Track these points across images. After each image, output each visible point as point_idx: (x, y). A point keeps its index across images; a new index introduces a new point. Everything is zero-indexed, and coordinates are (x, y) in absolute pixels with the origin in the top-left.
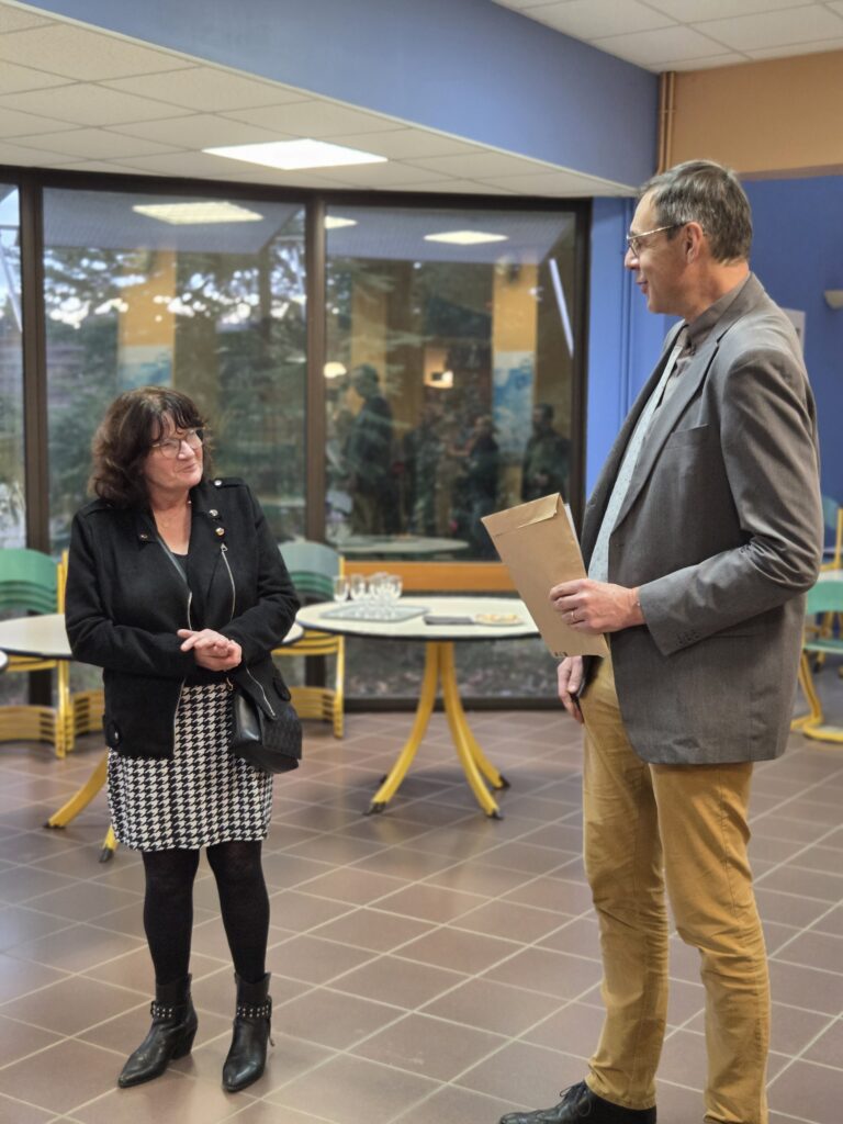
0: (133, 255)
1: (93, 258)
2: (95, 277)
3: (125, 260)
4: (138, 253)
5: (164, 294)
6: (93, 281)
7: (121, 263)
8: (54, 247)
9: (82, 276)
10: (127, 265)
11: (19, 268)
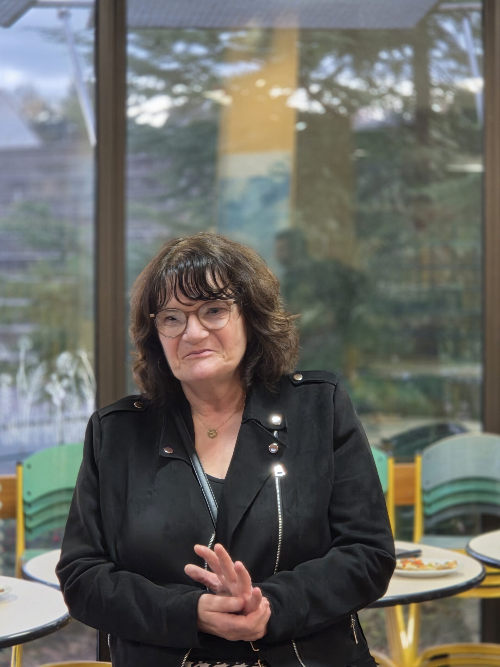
0: (242, 34)
1: (192, 40)
2: (192, 66)
3: (232, 40)
4: (248, 29)
5: (283, 86)
6: (187, 71)
7: (227, 45)
8: (139, 29)
9: (173, 66)
10: (236, 47)
11: (92, 59)
